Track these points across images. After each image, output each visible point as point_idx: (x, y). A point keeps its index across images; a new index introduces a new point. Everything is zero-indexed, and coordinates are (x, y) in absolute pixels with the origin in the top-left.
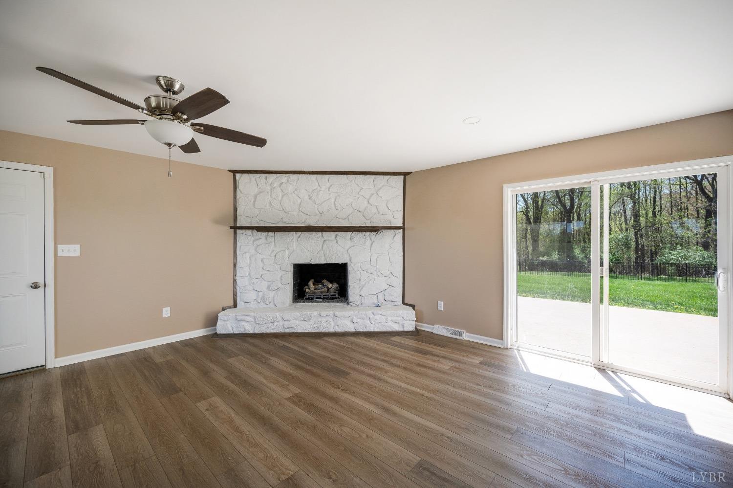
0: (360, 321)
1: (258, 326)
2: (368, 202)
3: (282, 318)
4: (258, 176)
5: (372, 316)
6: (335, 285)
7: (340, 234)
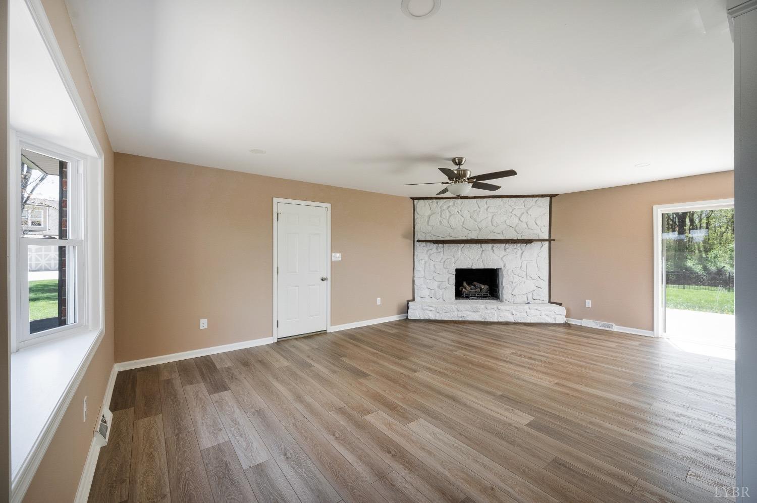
0: (519, 314)
1: (438, 314)
2: (520, 219)
3: (457, 309)
4: (430, 201)
5: (528, 310)
6: (487, 287)
7: (496, 245)
